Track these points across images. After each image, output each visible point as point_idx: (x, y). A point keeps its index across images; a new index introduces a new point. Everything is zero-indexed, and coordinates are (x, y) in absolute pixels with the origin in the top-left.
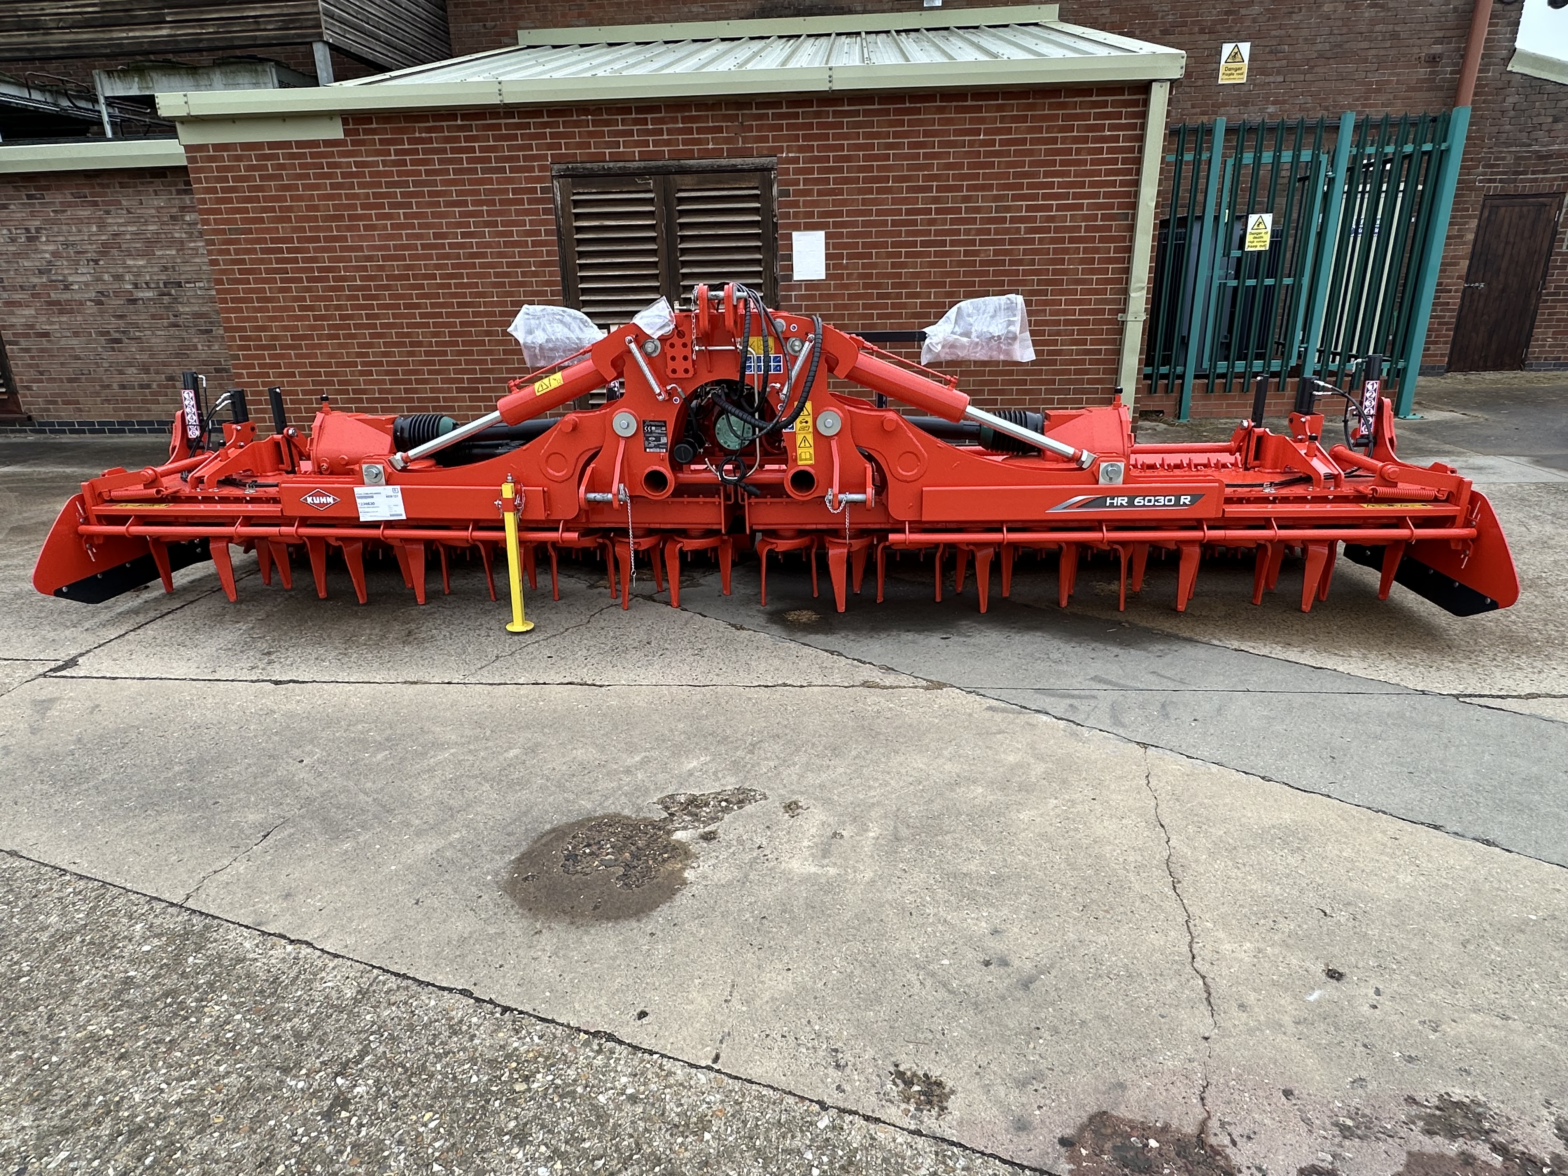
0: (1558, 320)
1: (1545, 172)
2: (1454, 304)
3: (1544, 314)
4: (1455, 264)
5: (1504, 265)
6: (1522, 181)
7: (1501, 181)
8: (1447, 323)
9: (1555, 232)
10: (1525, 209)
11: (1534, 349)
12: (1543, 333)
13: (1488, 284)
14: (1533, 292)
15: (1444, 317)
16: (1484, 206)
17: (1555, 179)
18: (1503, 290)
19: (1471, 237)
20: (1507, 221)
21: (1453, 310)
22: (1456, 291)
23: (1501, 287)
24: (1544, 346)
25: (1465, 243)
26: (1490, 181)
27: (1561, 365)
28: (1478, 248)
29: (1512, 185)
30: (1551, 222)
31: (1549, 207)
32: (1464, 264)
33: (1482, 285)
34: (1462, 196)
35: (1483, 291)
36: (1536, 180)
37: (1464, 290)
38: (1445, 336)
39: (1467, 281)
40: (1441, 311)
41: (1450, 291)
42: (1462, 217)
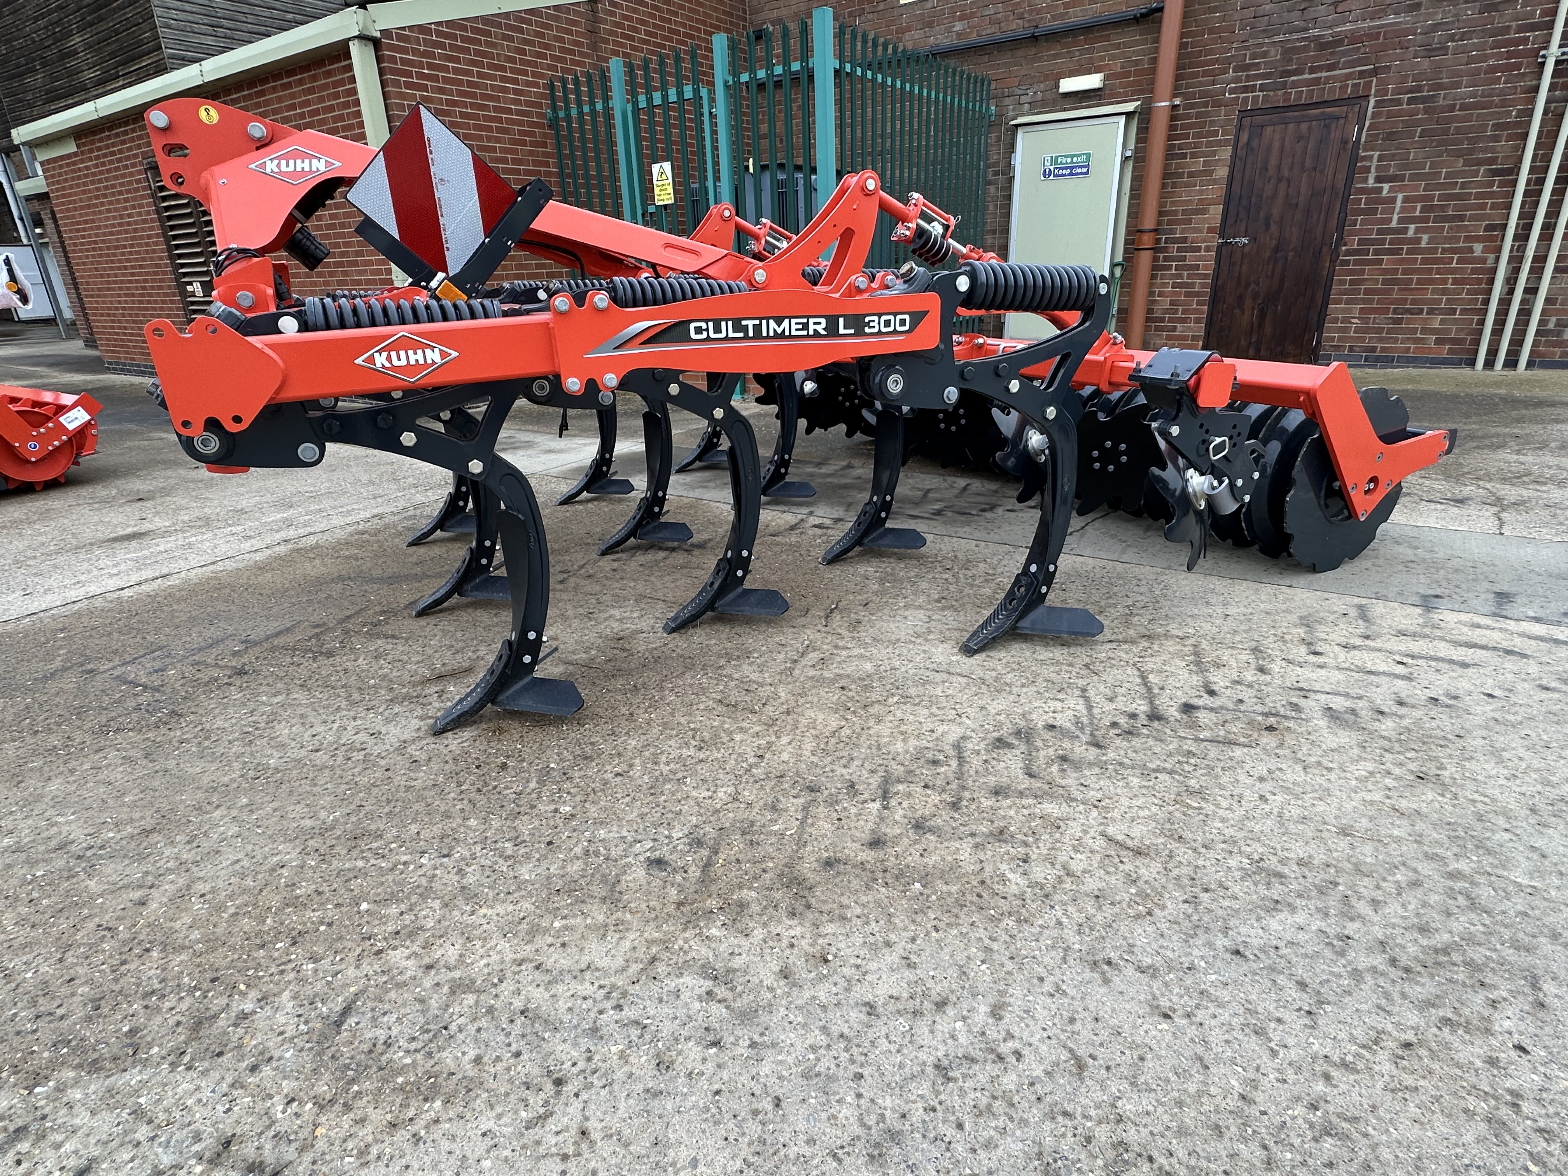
0: (1367, 292)
1: (1331, 67)
2: (1206, 267)
3: (1342, 282)
4: (1204, 212)
5: (1276, 212)
6: (1294, 85)
7: (1262, 88)
8: (1197, 294)
9: (1355, 158)
10: (1304, 126)
11: (1331, 333)
12: (1344, 311)
13: (1253, 240)
14: (1325, 250)
15: (1192, 285)
16: (1240, 128)
17: (1349, 76)
18: (1277, 249)
19: (1222, 172)
20: (1276, 145)
21: (1205, 276)
22: (1208, 249)
23: (1274, 242)
24: (1346, 330)
25: (1215, 182)
26: (1246, 89)
27: (1378, 359)
28: (1236, 188)
29: (1280, 93)
30: (1346, 142)
31: (1342, 121)
32: (1216, 211)
33: (1245, 240)
34: (1207, 114)
35: (1247, 249)
36: (1317, 82)
37: (1220, 248)
38: (1196, 311)
39: (1222, 236)
40: (1189, 276)
41: (1198, 249)
42: (1209, 144)
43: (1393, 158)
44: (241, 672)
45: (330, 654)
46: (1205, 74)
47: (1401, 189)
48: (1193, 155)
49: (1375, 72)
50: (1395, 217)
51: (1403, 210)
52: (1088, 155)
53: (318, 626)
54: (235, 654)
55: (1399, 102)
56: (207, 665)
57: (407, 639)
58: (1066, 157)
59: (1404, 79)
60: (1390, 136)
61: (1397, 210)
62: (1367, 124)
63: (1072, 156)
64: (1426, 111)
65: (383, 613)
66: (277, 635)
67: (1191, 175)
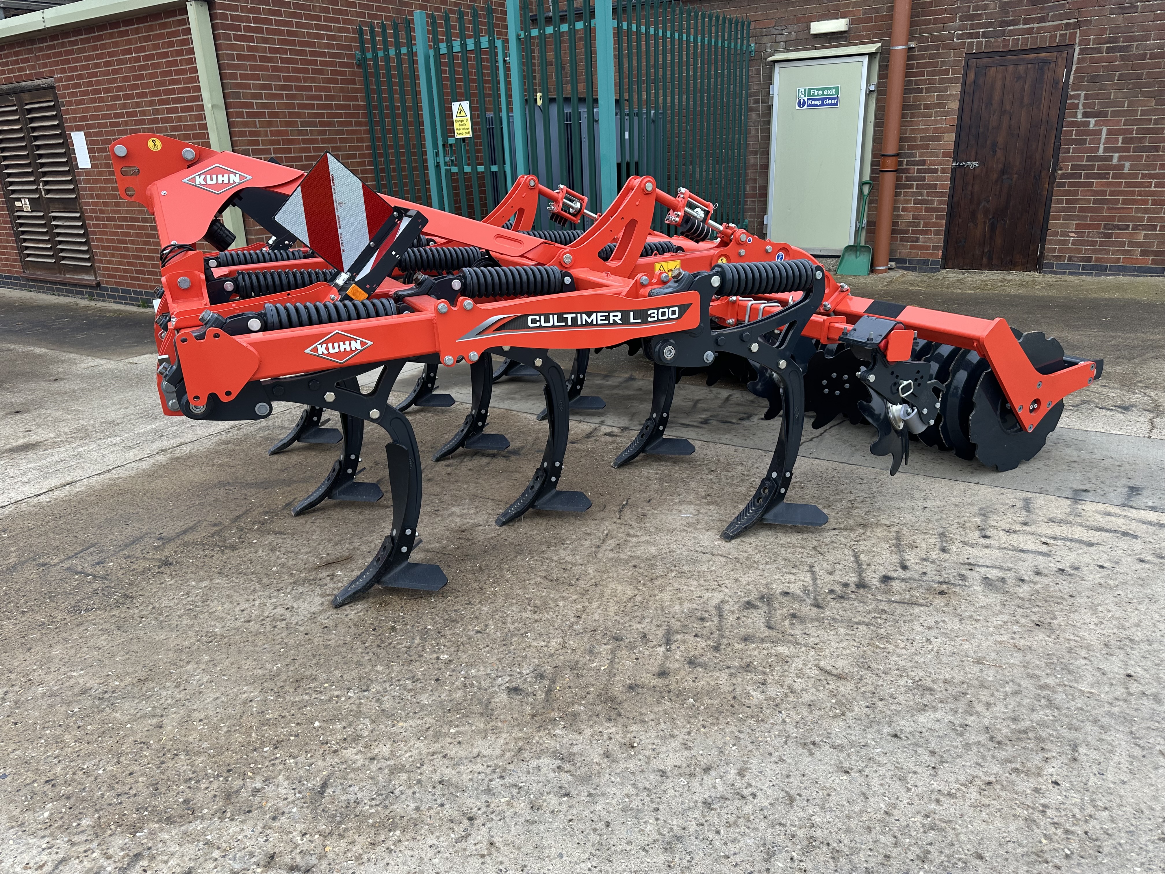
0: (1082, 210)
1: (1042, 20)
2: (943, 186)
3: (1060, 201)
4: (939, 139)
5: (1001, 140)
6: (1012, 33)
7: (985, 35)
8: (935, 210)
9: (1065, 96)
10: (1021, 68)
11: (1052, 245)
12: (1062, 226)
13: (982, 163)
14: (1044, 173)
15: (931, 202)
16: (967, 68)
17: (1057, 28)
18: (1003, 172)
19: (954, 105)
20: (999, 83)
21: (942, 194)
22: (943, 171)
23: (1000, 166)
24: (1065, 242)
25: (948, 113)
26: (971, 36)
27: (1093, 268)
28: (966, 118)
29: (1000, 39)
30: (1057, 83)
31: (1053, 65)
32: (950, 139)
33: (976, 164)
34: (939, 56)
35: (977, 172)
36: (1030, 31)
37: (954, 170)
38: (936, 225)
39: (955, 159)
40: (928, 194)
41: (936, 171)
42: (941, 81)
43: (1096, 97)
44: (167, 563)
45: (233, 548)
46: (936, 21)
47: (1105, 123)
48: (928, 90)
49: (1078, 25)
50: (1102, 147)
51: (1107, 140)
52: (837, 89)
53: (215, 525)
54: (156, 548)
55: (1099, 50)
56: (137, 559)
57: (293, 535)
58: (818, 89)
59: (1103, 31)
60: (1094, 79)
61: (1103, 141)
62: (1074, 68)
63: (823, 89)
64: (1122, 58)
65: (266, 513)
66: (185, 532)
67: (927, 107)
